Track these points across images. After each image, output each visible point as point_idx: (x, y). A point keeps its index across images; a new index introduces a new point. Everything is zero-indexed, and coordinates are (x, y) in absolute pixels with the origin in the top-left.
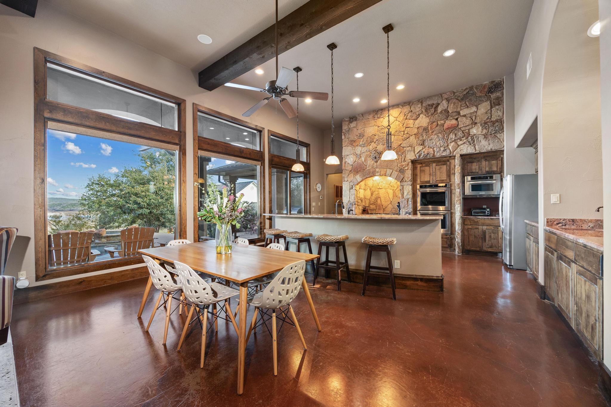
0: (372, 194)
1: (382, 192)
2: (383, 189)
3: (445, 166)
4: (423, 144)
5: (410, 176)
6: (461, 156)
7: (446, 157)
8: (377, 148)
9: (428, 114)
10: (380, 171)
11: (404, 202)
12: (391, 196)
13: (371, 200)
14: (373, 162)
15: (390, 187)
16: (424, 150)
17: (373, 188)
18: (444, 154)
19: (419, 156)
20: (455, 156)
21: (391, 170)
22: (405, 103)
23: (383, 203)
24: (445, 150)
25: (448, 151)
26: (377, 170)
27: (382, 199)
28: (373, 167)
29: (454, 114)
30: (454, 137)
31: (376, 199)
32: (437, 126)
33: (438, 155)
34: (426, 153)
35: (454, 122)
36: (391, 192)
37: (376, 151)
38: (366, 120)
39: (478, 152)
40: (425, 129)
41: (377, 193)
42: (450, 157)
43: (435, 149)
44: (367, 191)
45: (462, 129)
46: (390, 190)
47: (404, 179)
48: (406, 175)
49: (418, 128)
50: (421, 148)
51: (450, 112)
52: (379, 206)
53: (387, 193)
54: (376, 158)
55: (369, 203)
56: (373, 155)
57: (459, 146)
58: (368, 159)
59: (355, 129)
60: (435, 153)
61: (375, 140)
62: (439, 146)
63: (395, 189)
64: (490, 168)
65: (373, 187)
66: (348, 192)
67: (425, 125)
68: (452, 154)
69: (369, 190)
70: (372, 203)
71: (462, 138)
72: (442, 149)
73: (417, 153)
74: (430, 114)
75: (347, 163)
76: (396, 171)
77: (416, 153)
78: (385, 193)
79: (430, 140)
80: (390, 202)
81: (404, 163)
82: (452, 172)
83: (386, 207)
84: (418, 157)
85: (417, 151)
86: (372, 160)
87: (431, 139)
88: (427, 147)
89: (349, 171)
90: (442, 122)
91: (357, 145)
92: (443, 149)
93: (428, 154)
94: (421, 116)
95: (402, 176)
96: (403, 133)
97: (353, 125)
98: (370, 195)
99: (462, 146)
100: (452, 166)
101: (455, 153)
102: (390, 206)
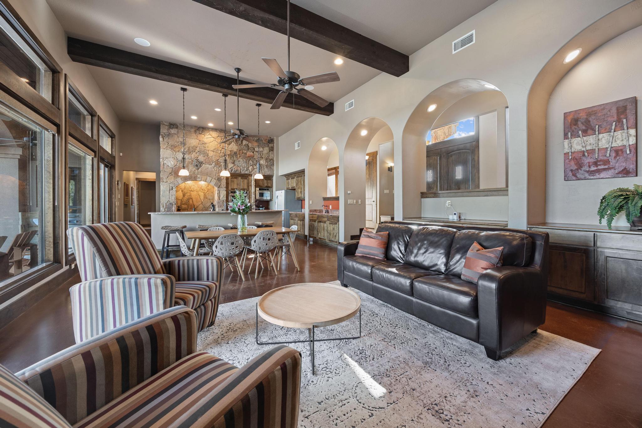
0: (184, 195)
1: (194, 194)
2: (195, 192)
3: (246, 180)
4: (233, 163)
5: (225, 184)
7: (247, 174)
8: (198, 158)
9: (237, 144)
10: (201, 177)
12: (202, 197)
14: (194, 169)
15: (201, 190)
16: (234, 167)
17: (185, 190)
18: (246, 172)
19: (231, 171)
20: (252, 175)
21: (211, 178)
22: (222, 130)
23: (195, 203)
24: (247, 170)
25: (249, 171)
26: (198, 176)
27: (194, 200)
28: (194, 173)
29: (252, 149)
30: (252, 163)
31: (188, 200)
32: (242, 153)
33: (243, 172)
34: (236, 169)
35: (252, 153)
36: (202, 194)
37: (197, 160)
38: (187, 131)
40: (235, 153)
41: (189, 194)
42: (249, 175)
43: (241, 168)
44: (178, 192)
45: (256, 159)
46: (201, 193)
47: (221, 186)
48: (222, 183)
49: (231, 151)
50: (232, 165)
51: (250, 147)
52: (191, 205)
53: (199, 195)
54: (197, 166)
55: (181, 203)
56: (195, 163)
57: (254, 169)
58: (190, 165)
59: (176, 136)
60: (241, 171)
61: (197, 151)
62: (244, 167)
63: (205, 192)
64: (268, 184)
65: (184, 189)
66: (168, 192)
67: (235, 150)
69: (181, 191)
70: (184, 203)
72: (245, 169)
73: (230, 169)
74: (238, 144)
75: (165, 165)
76: (215, 179)
78: (197, 195)
80: (201, 203)
82: (250, 184)
83: (198, 207)
85: (230, 167)
87: (239, 161)
88: (236, 165)
89: (169, 173)
90: (246, 152)
91: (178, 151)
94: (233, 143)
95: (219, 184)
96: (220, 151)
97: (173, 131)
98: (182, 196)
99: (256, 169)
100: (250, 181)
101: (252, 173)
102: (201, 205)
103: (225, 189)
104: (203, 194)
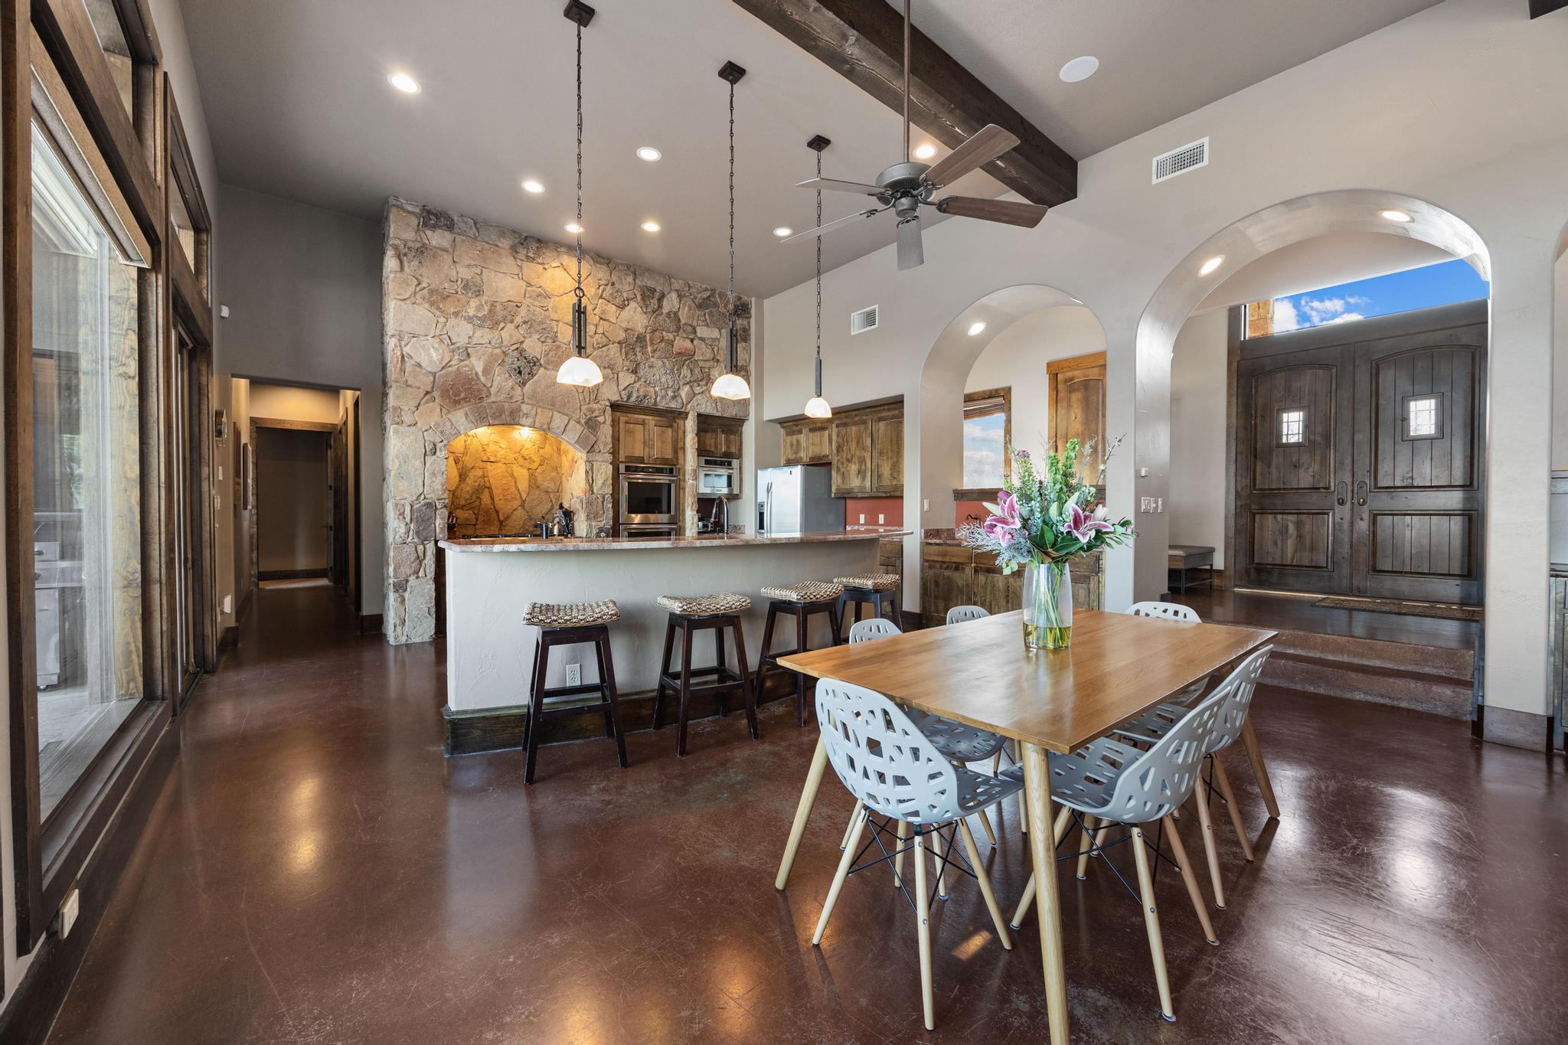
1: (495, 472)
2: (500, 465)
3: (670, 430)
4: (635, 372)
5: (610, 440)
6: (699, 415)
7: (673, 412)
8: (524, 346)
9: (647, 306)
10: (534, 412)
11: (595, 504)
12: (523, 485)
13: (458, 493)
14: (510, 383)
15: (521, 460)
16: (637, 385)
17: (466, 459)
18: (673, 405)
19: (629, 397)
20: (687, 414)
21: (567, 418)
22: (599, 256)
23: (500, 504)
24: (674, 397)
25: (680, 401)
26: (525, 408)
27: (497, 492)
28: (511, 398)
29: (689, 329)
30: (689, 376)
31: (478, 491)
32: (662, 341)
33: (662, 405)
34: (641, 392)
35: (688, 344)
36: (522, 474)
37: (521, 352)
38: (487, 246)
39: (719, 414)
40: (641, 339)
41: (479, 473)
42: (680, 413)
43: (657, 389)
45: (701, 364)
46: (520, 469)
47: (595, 447)
48: (602, 438)
49: (626, 330)
50: (631, 378)
51: (683, 322)
52: (487, 512)
53: (512, 475)
54: (520, 373)
56: (512, 359)
57: (695, 395)
58: (497, 370)
59: (447, 258)
60: (658, 398)
61: (518, 320)
62: (666, 386)
63: (534, 466)
64: (728, 447)
65: (465, 453)
66: (418, 463)
67: (640, 329)
68: (684, 408)
70: (463, 502)
71: (700, 381)
72: (670, 394)
73: (625, 389)
74: (649, 309)
75: (409, 363)
76: (579, 422)
77: (621, 387)
78: (506, 477)
79: (650, 367)
80: (519, 502)
81: (596, 406)
82: (681, 444)
83: (508, 517)
84: (625, 399)
85: (623, 384)
86: (507, 375)
87: (652, 366)
88: (643, 380)
90: (671, 336)
91: (456, 314)
92: (672, 394)
93: (645, 396)
94: (633, 304)
95: (592, 439)
97: (437, 238)
98: (457, 479)
99: (699, 397)
100: (681, 433)
101: (689, 406)
102: (520, 512)
103: (609, 458)
104: (525, 472)
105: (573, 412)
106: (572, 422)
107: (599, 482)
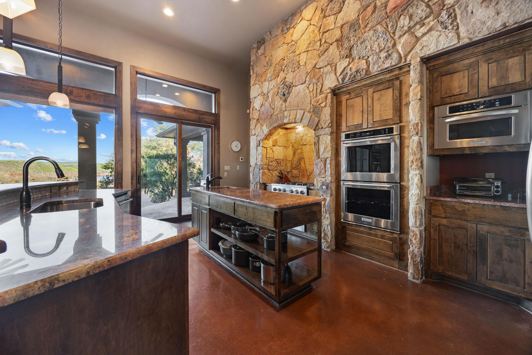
0: (294, 154)
1: (306, 151)
2: (308, 146)
3: (390, 91)
4: (349, 56)
7: (391, 71)
8: (286, 79)
10: (289, 114)
11: (320, 165)
14: (281, 102)
16: (351, 65)
17: (295, 145)
18: (387, 64)
19: (343, 79)
20: (409, 66)
21: (303, 111)
23: (307, 166)
24: (388, 56)
25: (395, 56)
26: (286, 113)
28: (281, 110)
30: (407, 22)
31: (300, 160)
32: (374, 11)
33: (375, 70)
34: (353, 70)
37: (284, 83)
38: (274, 39)
39: (466, 41)
40: (354, 25)
41: (300, 151)
42: (400, 68)
43: (370, 59)
44: (288, 149)
47: (319, 125)
48: (323, 117)
49: (342, 27)
50: (345, 63)
52: (303, 171)
54: (284, 95)
55: (291, 166)
56: (282, 90)
57: (418, 39)
58: (276, 98)
59: (263, 57)
60: (371, 66)
61: (284, 67)
62: (378, 51)
65: (295, 143)
66: (255, 151)
67: (353, 17)
68: (403, 60)
69: (291, 147)
70: (294, 166)
71: (426, 18)
72: (383, 55)
73: (340, 75)
75: (255, 109)
76: (309, 112)
77: (338, 74)
79: (361, 43)
81: (319, 97)
82: (404, 100)
84: (341, 82)
85: (339, 70)
86: (280, 99)
87: (364, 41)
88: (357, 58)
89: (256, 120)
91: (265, 80)
92: (386, 54)
93: (357, 72)
95: (317, 120)
96: (318, 43)
97: (261, 51)
99: (425, 38)
100: (404, 89)
101: (409, 58)
105: (307, 107)
106: (306, 113)
107: (322, 150)
